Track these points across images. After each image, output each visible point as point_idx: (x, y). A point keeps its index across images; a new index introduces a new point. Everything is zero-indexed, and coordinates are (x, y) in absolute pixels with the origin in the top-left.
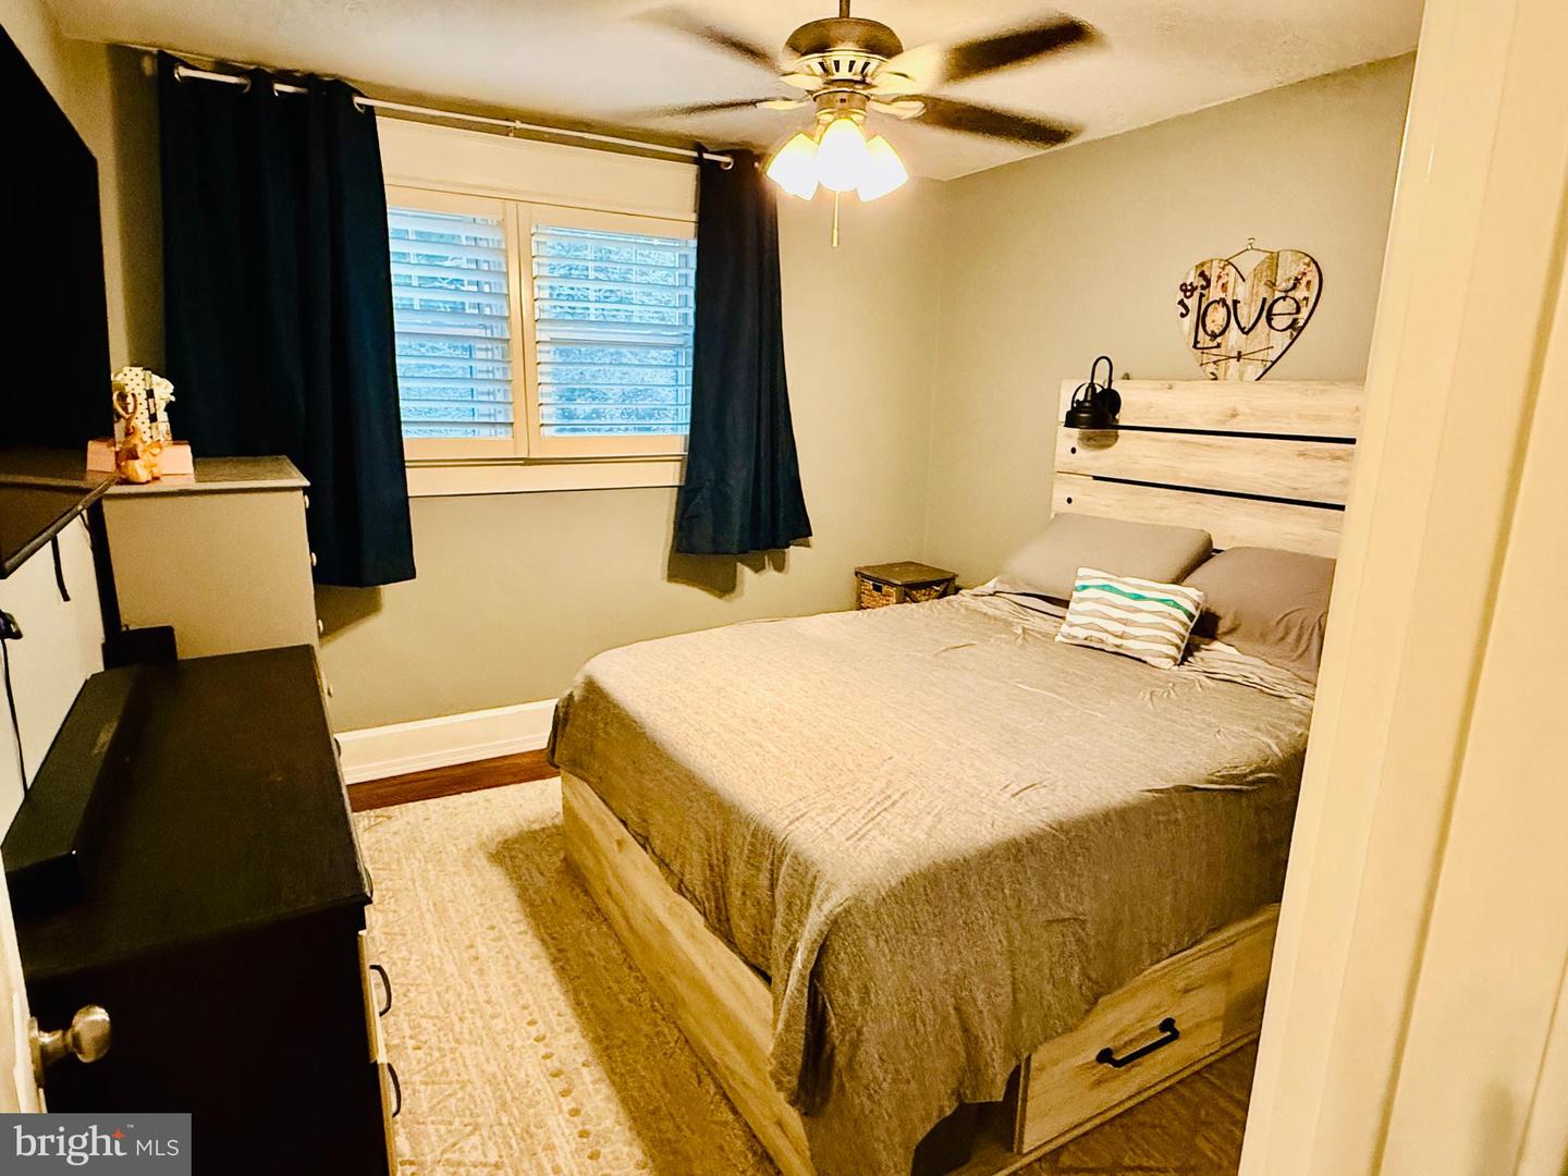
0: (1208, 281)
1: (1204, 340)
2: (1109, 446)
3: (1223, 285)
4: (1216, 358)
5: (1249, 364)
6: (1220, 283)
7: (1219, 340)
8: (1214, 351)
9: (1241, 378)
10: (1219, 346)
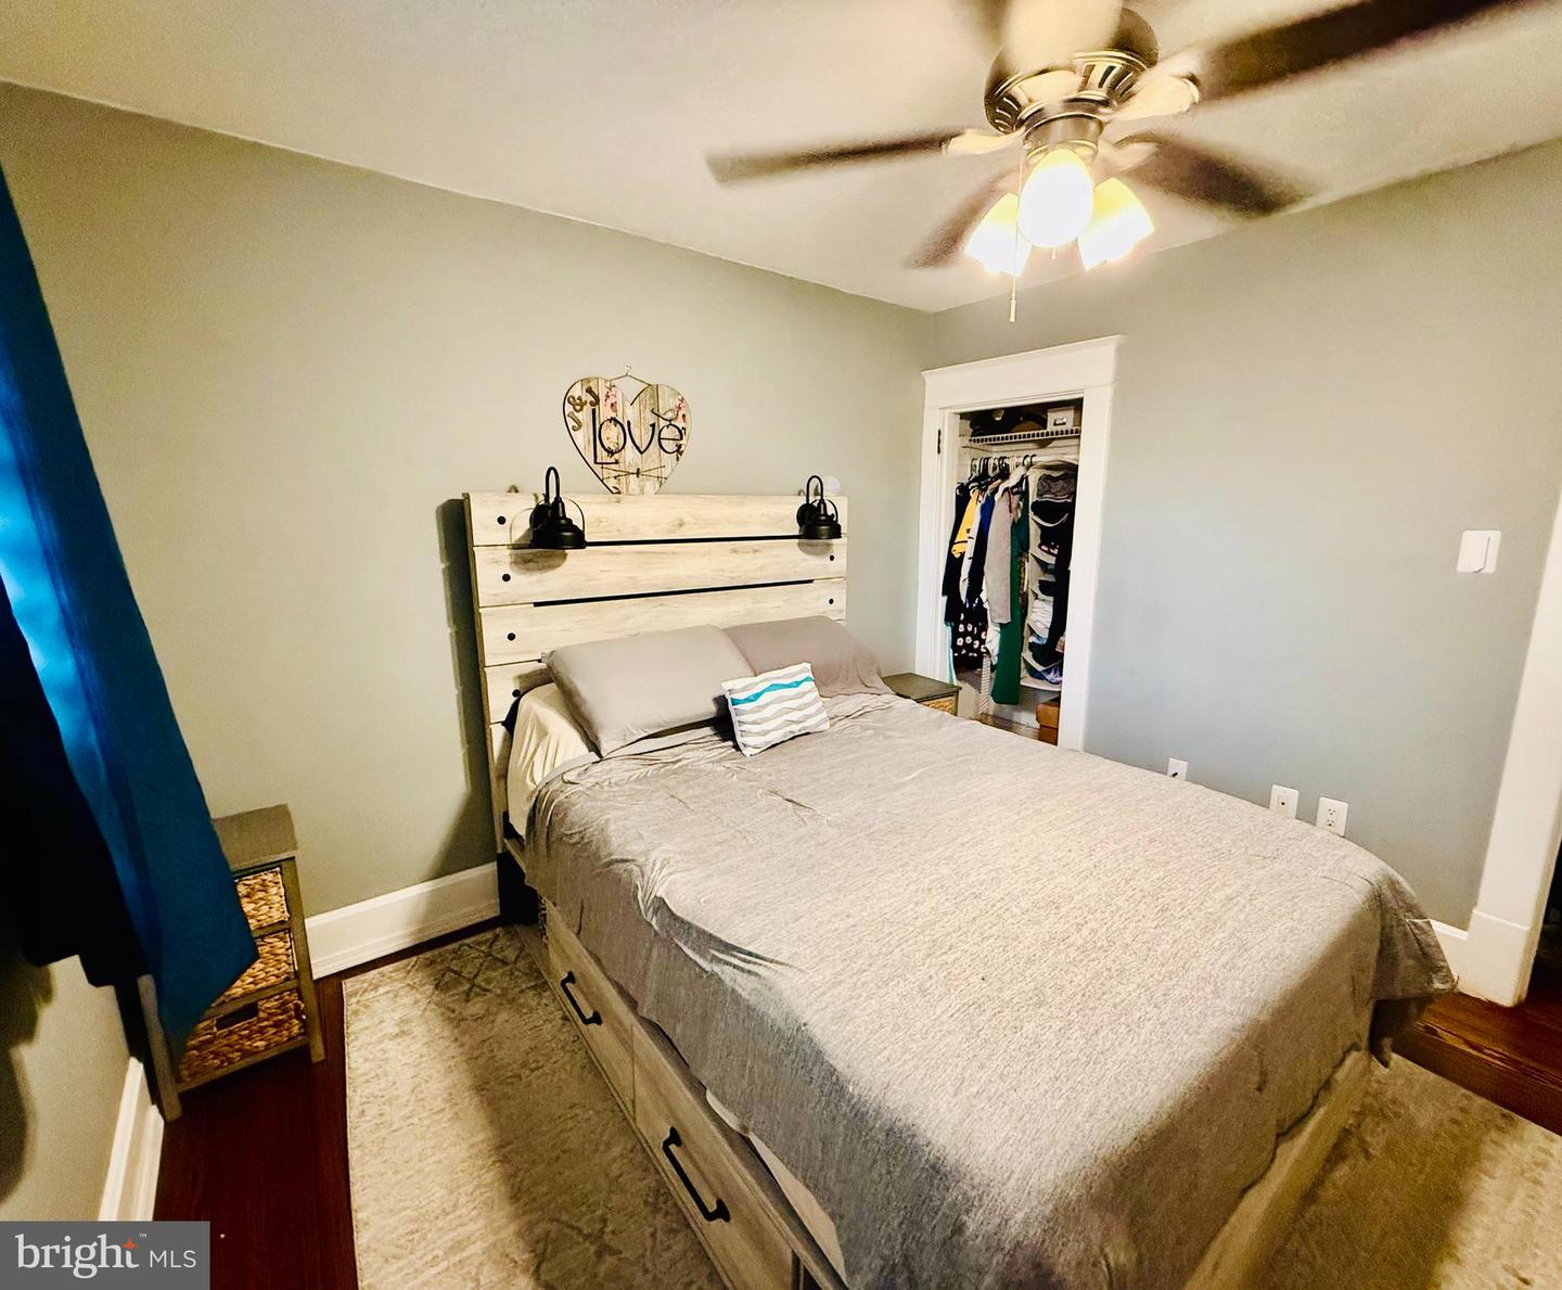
0: (597, 399)
1: (603, 456)
2: (559, 566)
3: (612, 405)
4: (617, 474)
5: (648, 480)
6: (609, 402)
7: (616, 456)
8: (613, 466)
9: (642, 492)
10: (617, 462)
